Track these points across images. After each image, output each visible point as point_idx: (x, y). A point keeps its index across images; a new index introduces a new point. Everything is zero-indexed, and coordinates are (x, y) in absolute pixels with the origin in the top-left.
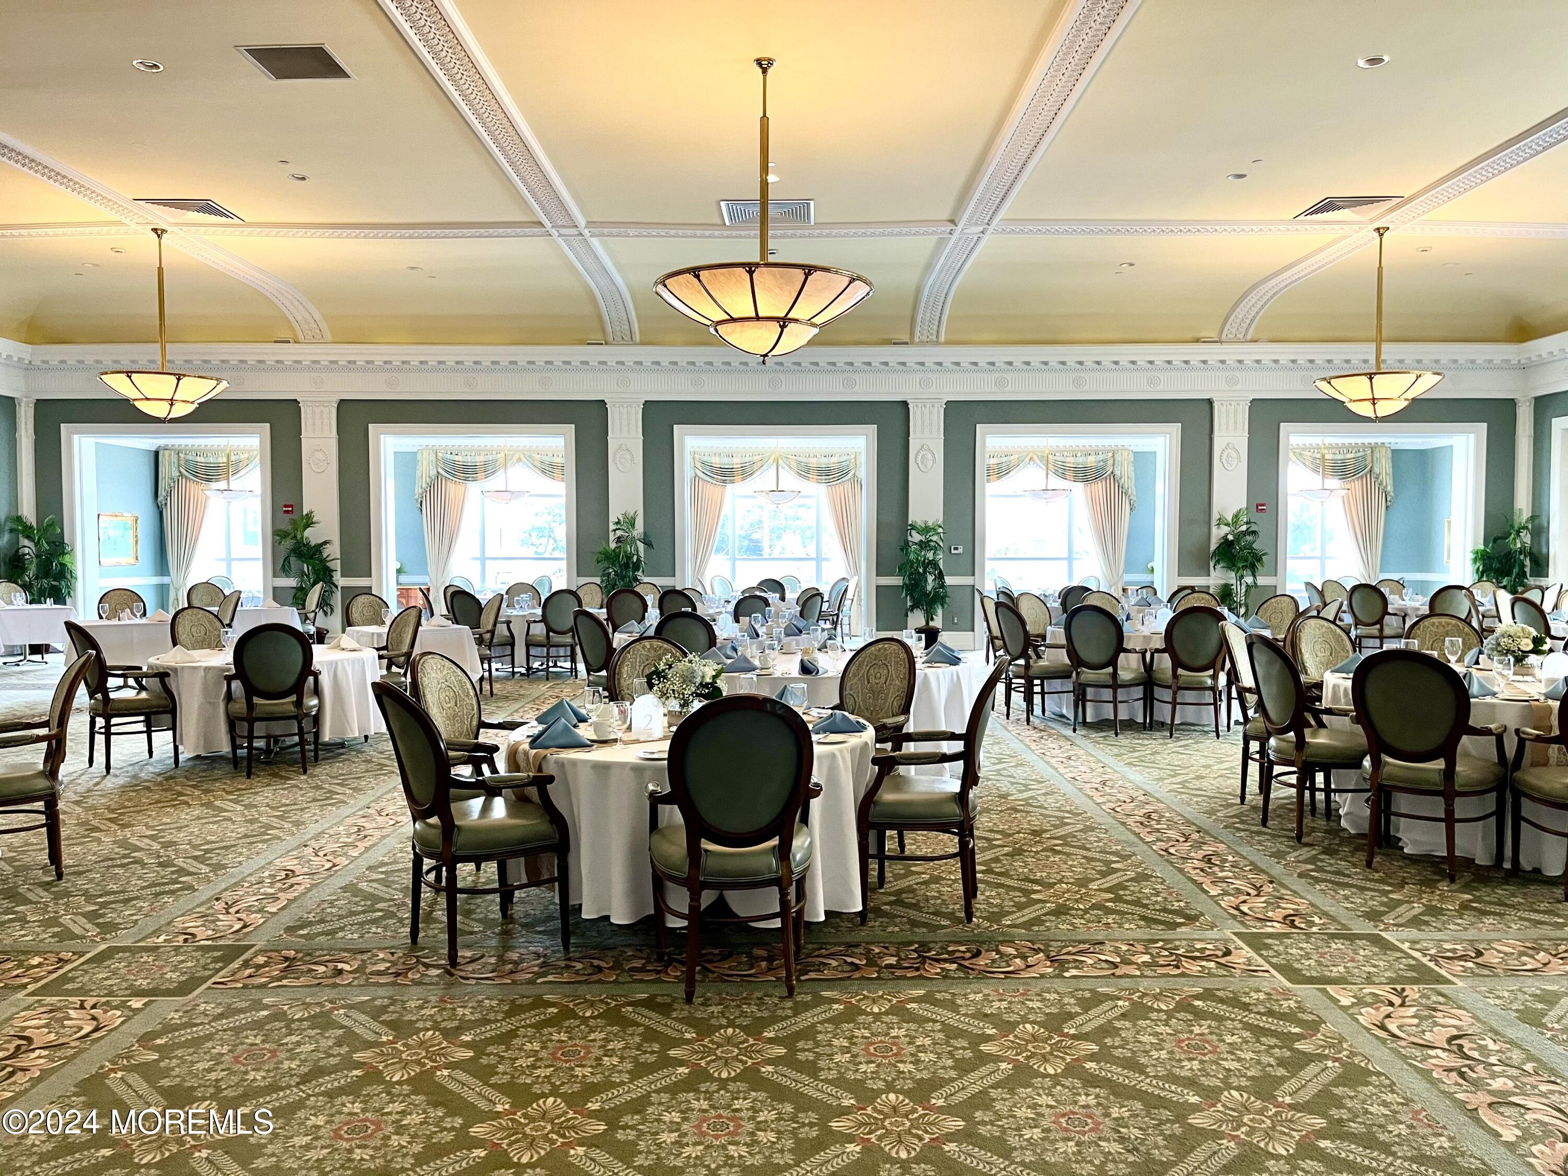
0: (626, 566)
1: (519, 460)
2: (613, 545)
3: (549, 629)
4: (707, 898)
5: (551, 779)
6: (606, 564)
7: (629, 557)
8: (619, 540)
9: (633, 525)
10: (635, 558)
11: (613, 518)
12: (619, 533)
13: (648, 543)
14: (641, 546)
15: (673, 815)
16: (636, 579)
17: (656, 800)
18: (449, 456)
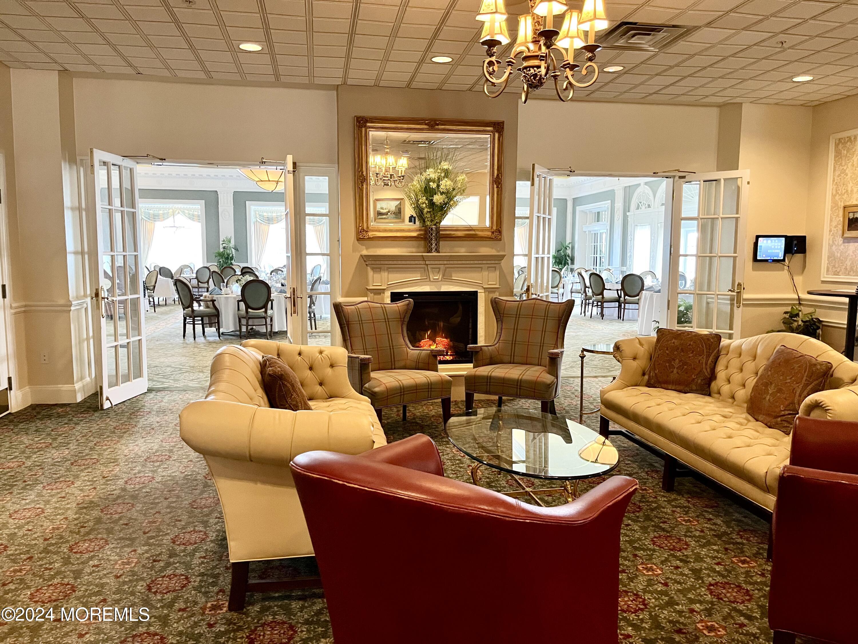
0: (227, 258)
1: (179, 213)
2: (222, 250)
3: (199, 281)
4: (249, 327)
5: (215, 300)
6: (219, 258)
7: (228, 255)
8: (224, 248)
9: (230, 242)
10: (231, 255)
11: (221, 239)
12: (224, 245)
13: (236, 249)
14: (233, 250)
15: (242, 305)
16: (231, 264)
17: (239, 301)
18: (147, 211)
